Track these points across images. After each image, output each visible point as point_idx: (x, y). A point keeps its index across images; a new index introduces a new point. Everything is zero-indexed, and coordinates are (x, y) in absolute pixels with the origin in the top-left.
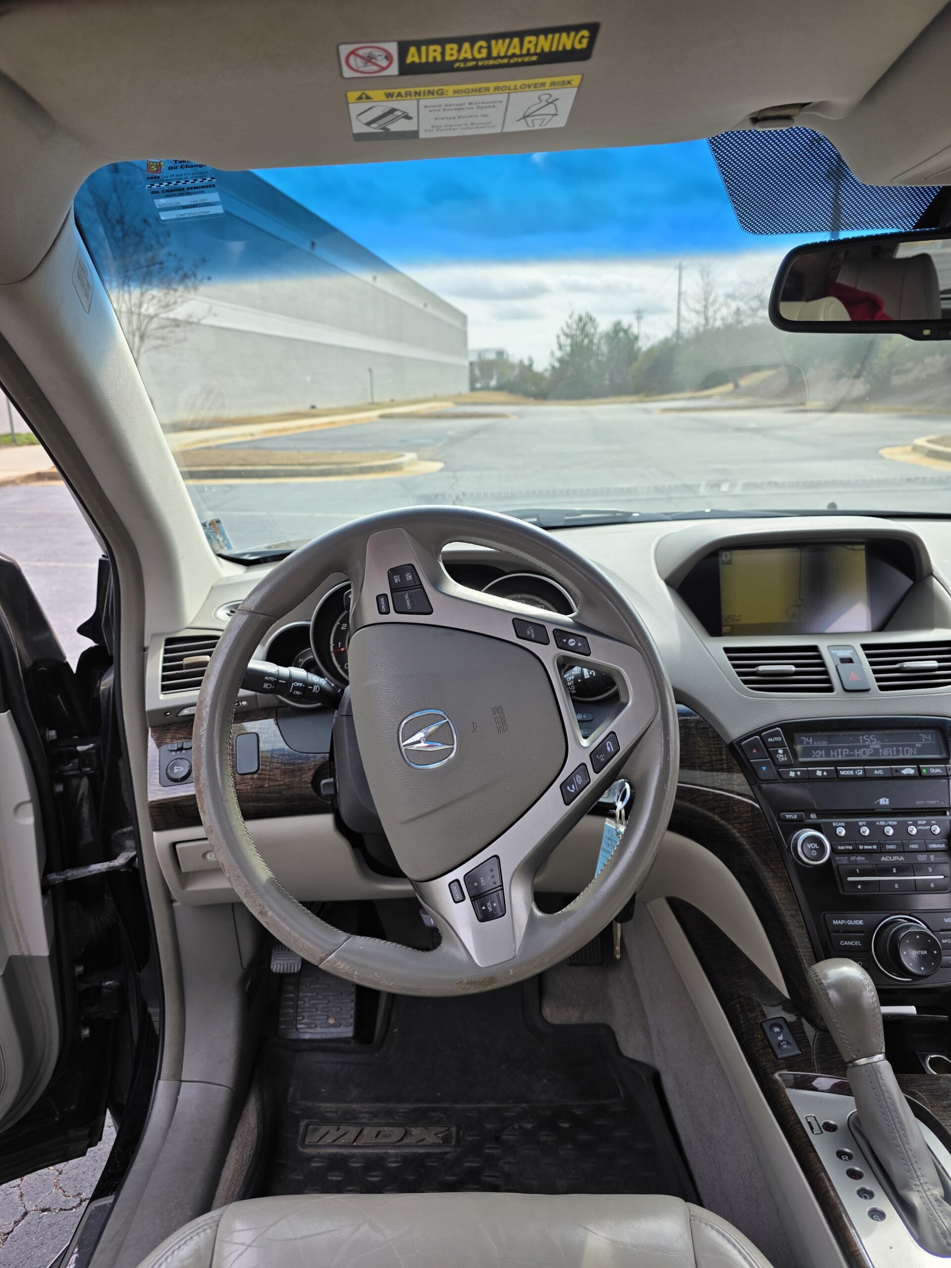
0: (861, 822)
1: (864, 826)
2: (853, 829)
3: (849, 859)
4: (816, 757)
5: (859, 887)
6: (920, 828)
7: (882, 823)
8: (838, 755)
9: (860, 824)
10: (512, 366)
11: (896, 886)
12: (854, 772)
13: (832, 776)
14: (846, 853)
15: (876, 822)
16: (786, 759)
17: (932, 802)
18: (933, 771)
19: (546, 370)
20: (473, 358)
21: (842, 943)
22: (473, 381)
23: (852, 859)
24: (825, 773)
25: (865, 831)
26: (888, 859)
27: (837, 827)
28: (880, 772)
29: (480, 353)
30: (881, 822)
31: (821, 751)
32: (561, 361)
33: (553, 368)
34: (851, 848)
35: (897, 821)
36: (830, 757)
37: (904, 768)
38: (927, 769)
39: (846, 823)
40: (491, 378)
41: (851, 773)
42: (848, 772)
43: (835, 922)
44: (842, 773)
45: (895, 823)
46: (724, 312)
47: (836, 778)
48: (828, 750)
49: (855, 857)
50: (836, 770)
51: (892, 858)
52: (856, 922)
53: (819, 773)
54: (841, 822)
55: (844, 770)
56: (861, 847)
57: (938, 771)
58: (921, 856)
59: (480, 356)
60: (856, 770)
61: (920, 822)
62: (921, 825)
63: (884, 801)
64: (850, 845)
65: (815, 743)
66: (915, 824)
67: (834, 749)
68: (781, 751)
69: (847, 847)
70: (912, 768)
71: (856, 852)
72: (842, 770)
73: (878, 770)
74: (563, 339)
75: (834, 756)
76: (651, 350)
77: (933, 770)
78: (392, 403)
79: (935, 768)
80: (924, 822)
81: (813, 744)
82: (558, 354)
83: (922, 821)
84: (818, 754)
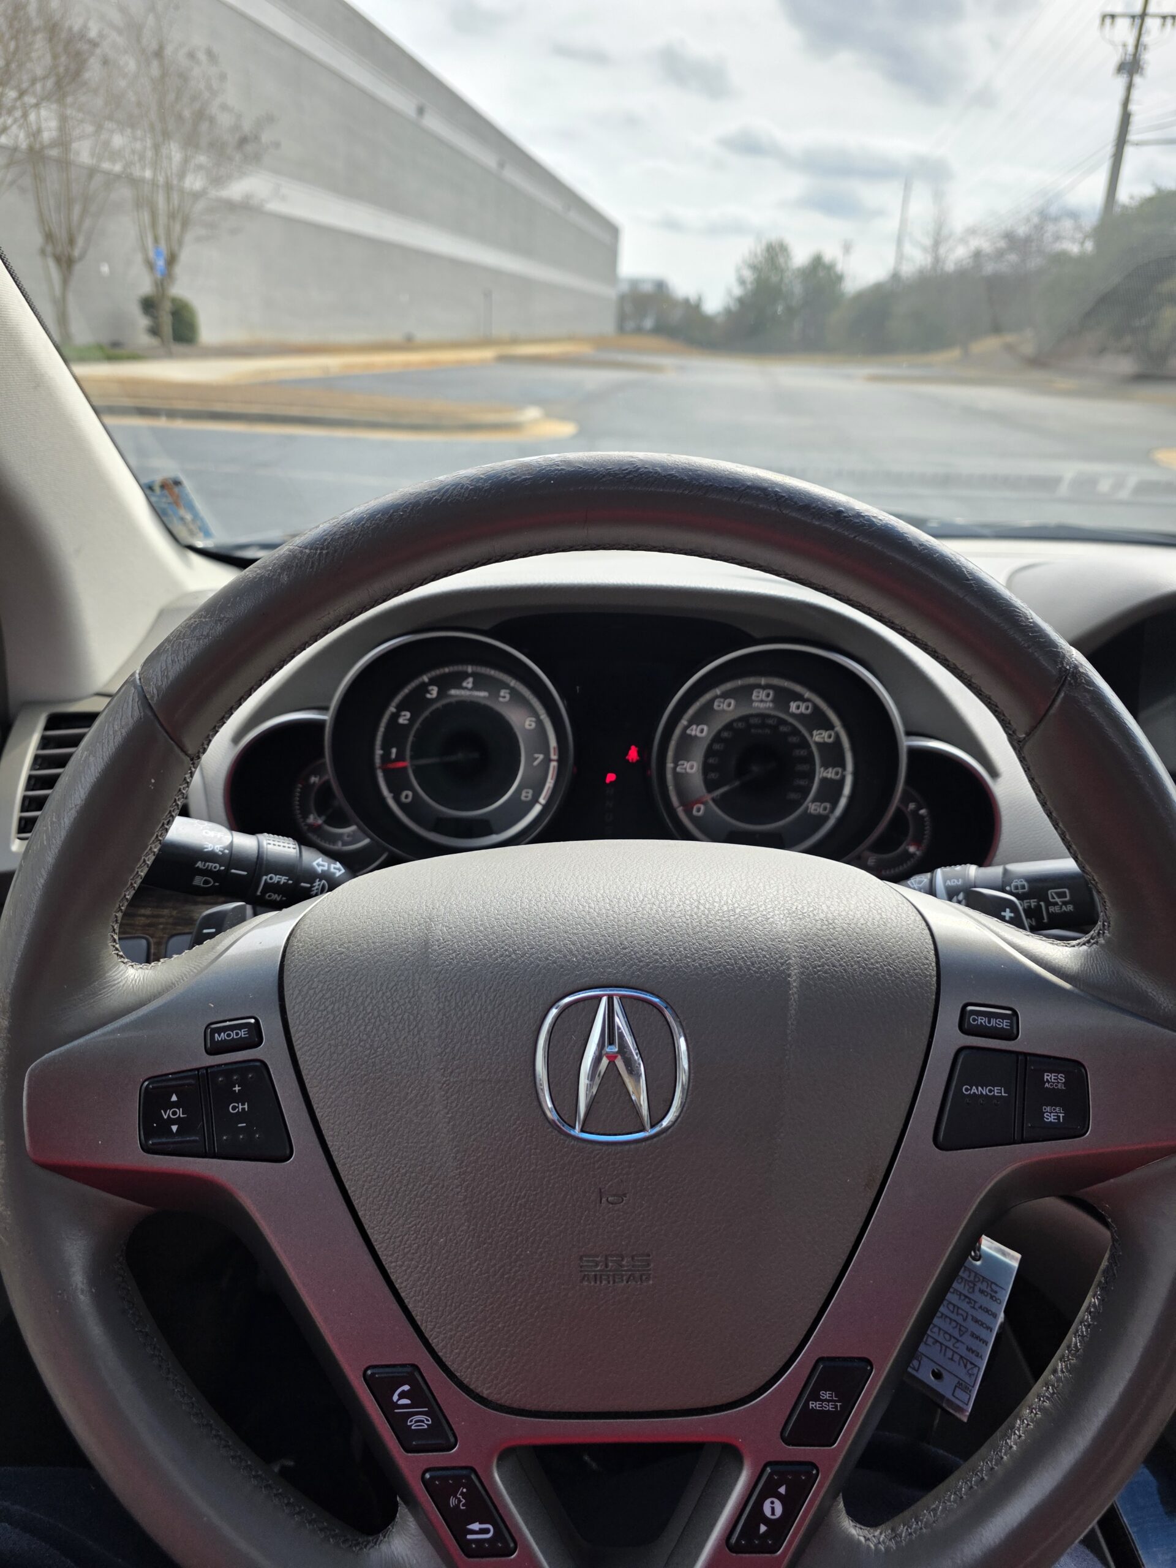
19: (719, 312)
20: (624, 288)
22: (622, 320)
29: (634, 283)
32: (740, 301)
40: (646, 317)
46: (960, 251)
59: (633, 286)
74: (746, 272)
76: (859, 295)
78: (515, 341)
82: (737, 292)
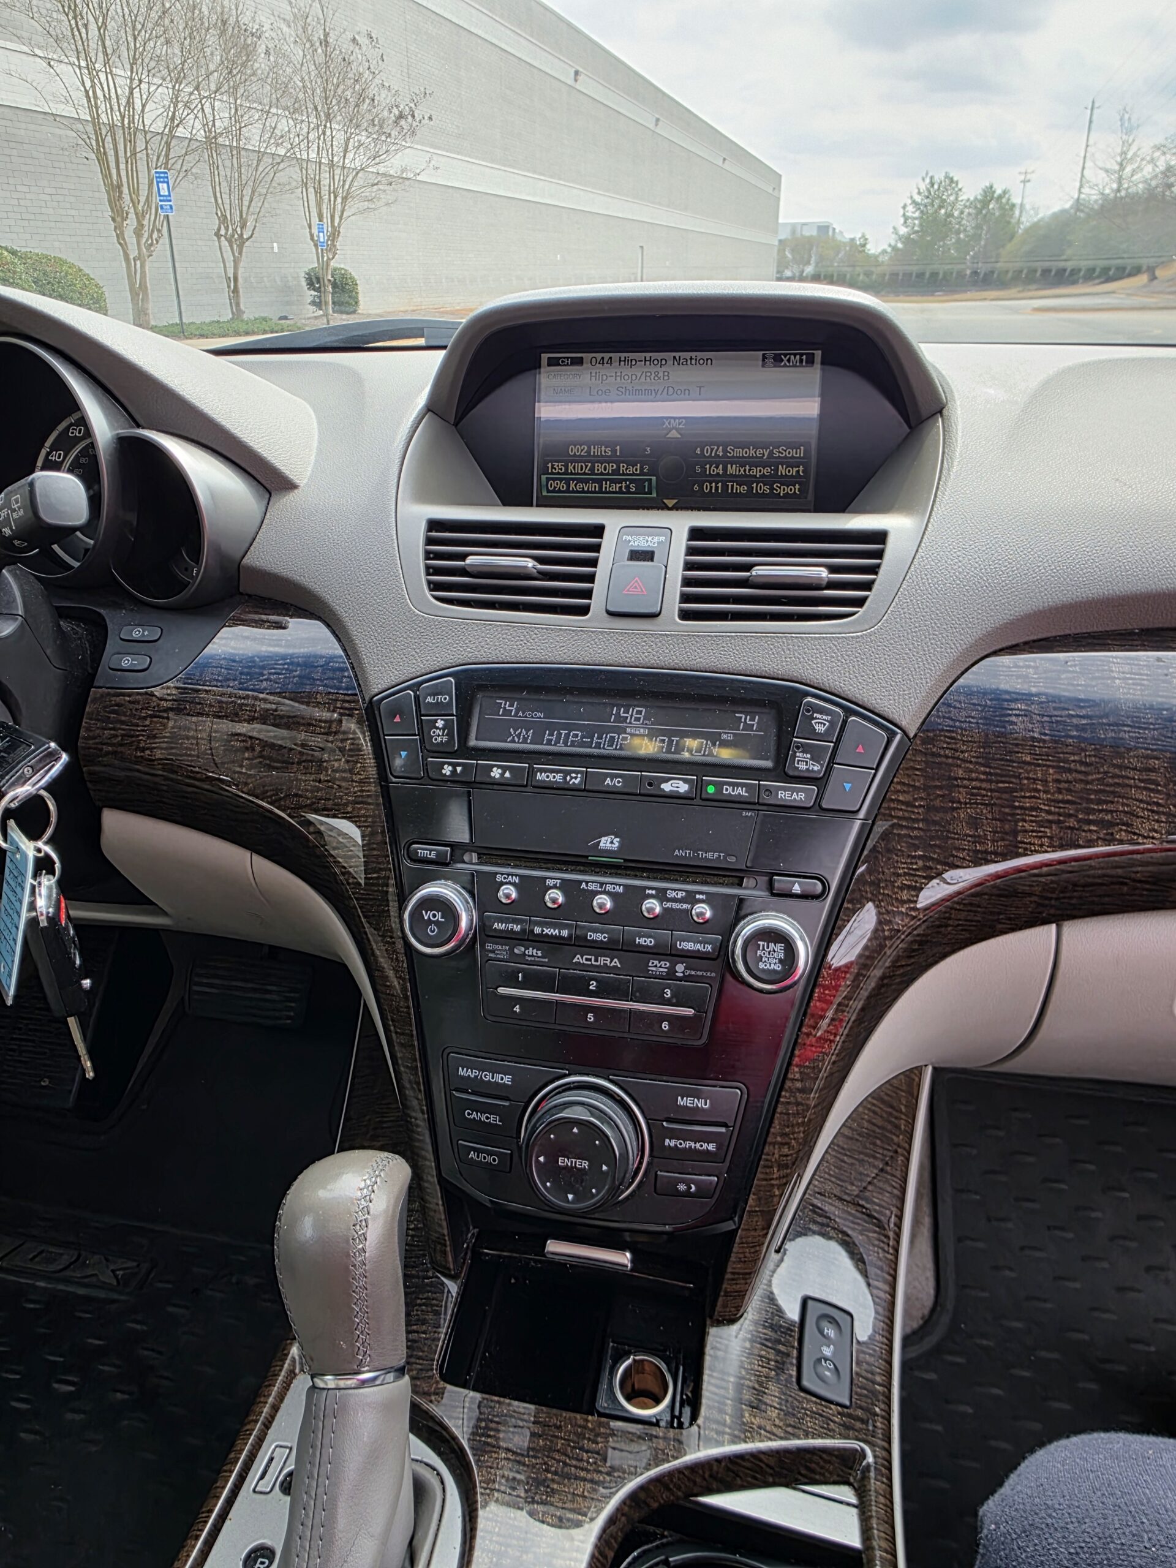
0: (553, 877)
1: (555, 887)
2: (532, 890)
3: (511, 950)
4: (513, 741)
5: (517, 1009)
6: (669, 905)
7: (592, 887)
8: (557, 742)
9: (549, 882)
10: (837, 247)
11: (591, 1017)
12: (565, 778)
13: (519, 782)
14: (507, 937)
15: (581, 882)
16: (445, 739)
17: (709, 855)
18: (728, 790)
19: (884, 252)
20: (784, 235)
21: (469, 1114)
22: (781, 266)
23: (516, 951)
24: (507, 775)
25: (555, 896)
26: (587, 960)
27: (502, 884)
28: (618, 783)
29: (793, 227)
30: (591, 881)
31: (527, 731)
32: (906, 240)
33: (894, 248)
34: (517, 928)
35: (625, 886)
36: (542, 744)
37: (667, 780)
38: (719, 786)
39: (521, 877)
40: (808, 263)
41: (559, 777)
42: (551, 776)
43: (462, 1072)
44: (540, 776)
45: (621, 890)
46: (1147, 172)
47: (524, 785)
48: (539, 731)
49: (523, 949)
50: (531, 768)
51: (596, 960)
52: (498, 1078)
53: (496, 773)
54: (512, 875)
55: (545, 771)
56: (537, 930)
57: (742, 792)
58: (656, 962)
59: (793, 232)
60: (569, 773)
61: (671, 894)
62: (675, 900)
63: (609, 843)
64: (515, 921)
65: (520, 713)
66: (661, 895)
67: (552, 727)
68: (440, 723)
69: (510, 926)
70: (685, 781)
71: (527, 938)
72: (542, 771)
73: (613, 777)
74: (910, 208)
75: (549, 742)
76: (1035, 226)
77: (730, 789)
79: (733, 785)
80: (680, 895)
81: (516, 715)
82: (903, 231)
83: (677, 890)
84: (519, 736)
